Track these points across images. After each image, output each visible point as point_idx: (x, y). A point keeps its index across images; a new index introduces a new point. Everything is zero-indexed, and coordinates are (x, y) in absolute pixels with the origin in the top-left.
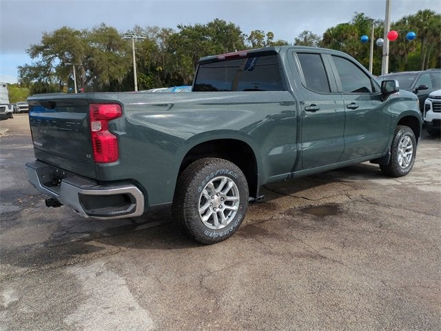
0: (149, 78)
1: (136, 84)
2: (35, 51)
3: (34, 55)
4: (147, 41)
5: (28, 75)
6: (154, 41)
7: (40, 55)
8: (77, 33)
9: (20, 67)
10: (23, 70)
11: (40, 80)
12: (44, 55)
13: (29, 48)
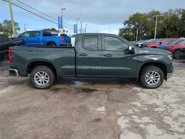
0: (172, 33)
1: (155, 36)
2: (126, 23)
3: (125, 24)
4: (174, 16)
5: (122, 32)
6: (177, 16)
7: (127, 24)
8: (142, 14)
9: (120, 29)
10: (121, 30)
11: (126, 34)
12: (128, 24)
13: (124, 22)
